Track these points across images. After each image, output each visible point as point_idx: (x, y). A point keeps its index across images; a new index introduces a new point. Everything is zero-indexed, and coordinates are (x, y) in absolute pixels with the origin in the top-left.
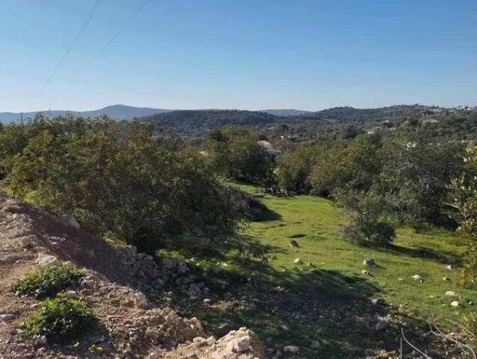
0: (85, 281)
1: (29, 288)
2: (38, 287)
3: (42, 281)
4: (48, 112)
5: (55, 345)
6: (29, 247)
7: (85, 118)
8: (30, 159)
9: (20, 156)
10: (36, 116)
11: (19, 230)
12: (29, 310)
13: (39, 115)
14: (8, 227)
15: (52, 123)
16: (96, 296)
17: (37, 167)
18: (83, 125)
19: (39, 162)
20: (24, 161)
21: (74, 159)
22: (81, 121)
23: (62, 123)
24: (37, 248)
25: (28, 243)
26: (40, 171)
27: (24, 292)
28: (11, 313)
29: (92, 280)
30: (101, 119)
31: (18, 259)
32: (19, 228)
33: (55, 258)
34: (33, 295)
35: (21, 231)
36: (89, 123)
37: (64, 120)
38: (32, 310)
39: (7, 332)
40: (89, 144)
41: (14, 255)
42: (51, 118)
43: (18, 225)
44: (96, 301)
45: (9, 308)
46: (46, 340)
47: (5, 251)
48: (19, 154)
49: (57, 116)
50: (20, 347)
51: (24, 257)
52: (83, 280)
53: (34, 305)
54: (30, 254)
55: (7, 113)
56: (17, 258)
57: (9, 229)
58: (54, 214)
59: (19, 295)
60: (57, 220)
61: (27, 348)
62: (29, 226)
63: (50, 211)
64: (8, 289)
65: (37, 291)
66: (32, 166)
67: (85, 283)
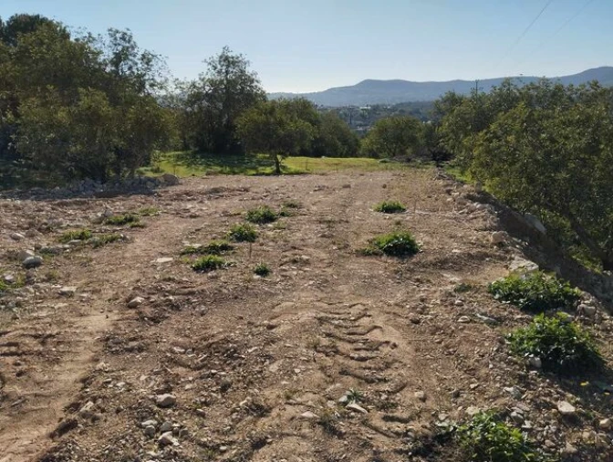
0: (582, 305)
1: (511, 294)
2: (522, 297)
3: (529, 291)
4: (518, 78)
5: (551, 374)
6: (501, 245)
7: (566, 85)
8: (497, 138)
9: (486, 133)
10: (503, 84)
11: (485, 223)
12: (512, 319)
13: (507, 82)
14: (471, 216)
15: (520, 93)
16: (598, 330)
17: (503, 149)
18: (561, 97)
19: (507, 142)
20: (490, 141)
21: (553, 141)
22: (560, 90)
23: (532, 92)
24: (510, 248)
25: (500, 240)
26: (508, 154)
27: (506, 297)
28: (492, 317)
29: (593, 308)
30: (588, 87)
31: (488, 257)
32: (485, 220)
33: (536, 267)
34: (517, 304)
35: (488, 224)
36: (569, 93)
37: (537, 88)
38: (516, 321)
39: (494, 338)
40: (578, 121)
41: (483, 250)
42: (520, 86)
43: (482, 217)
44: (598, 337)
45: (490, 311)
46: (540, 363)
47: (473, 244)
48: (485, 131)
49: (528, 83)
50: (511, 361)
51: (496, 256)
52: (579, 303)
53: (519, 316)
54: (500, 253)
55: (458, 81)
56: (487, 255)
57: (473, 219)
58: (515, 209)
59: (500, 300)
60: (520, 218)
61: (519, 365)
62: (495, 220)
63: (510, 206)
64: (486, 289)
65: (521, 300)
66: (499, 147)
67: (583, 308)
